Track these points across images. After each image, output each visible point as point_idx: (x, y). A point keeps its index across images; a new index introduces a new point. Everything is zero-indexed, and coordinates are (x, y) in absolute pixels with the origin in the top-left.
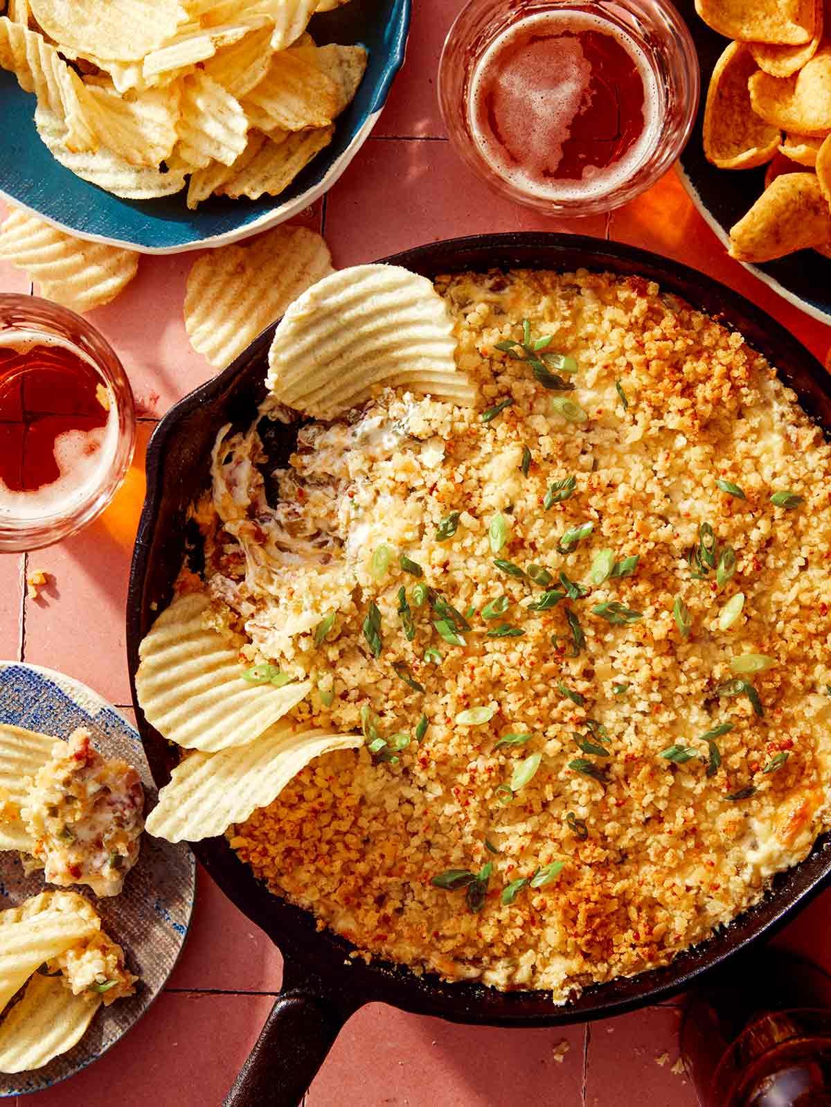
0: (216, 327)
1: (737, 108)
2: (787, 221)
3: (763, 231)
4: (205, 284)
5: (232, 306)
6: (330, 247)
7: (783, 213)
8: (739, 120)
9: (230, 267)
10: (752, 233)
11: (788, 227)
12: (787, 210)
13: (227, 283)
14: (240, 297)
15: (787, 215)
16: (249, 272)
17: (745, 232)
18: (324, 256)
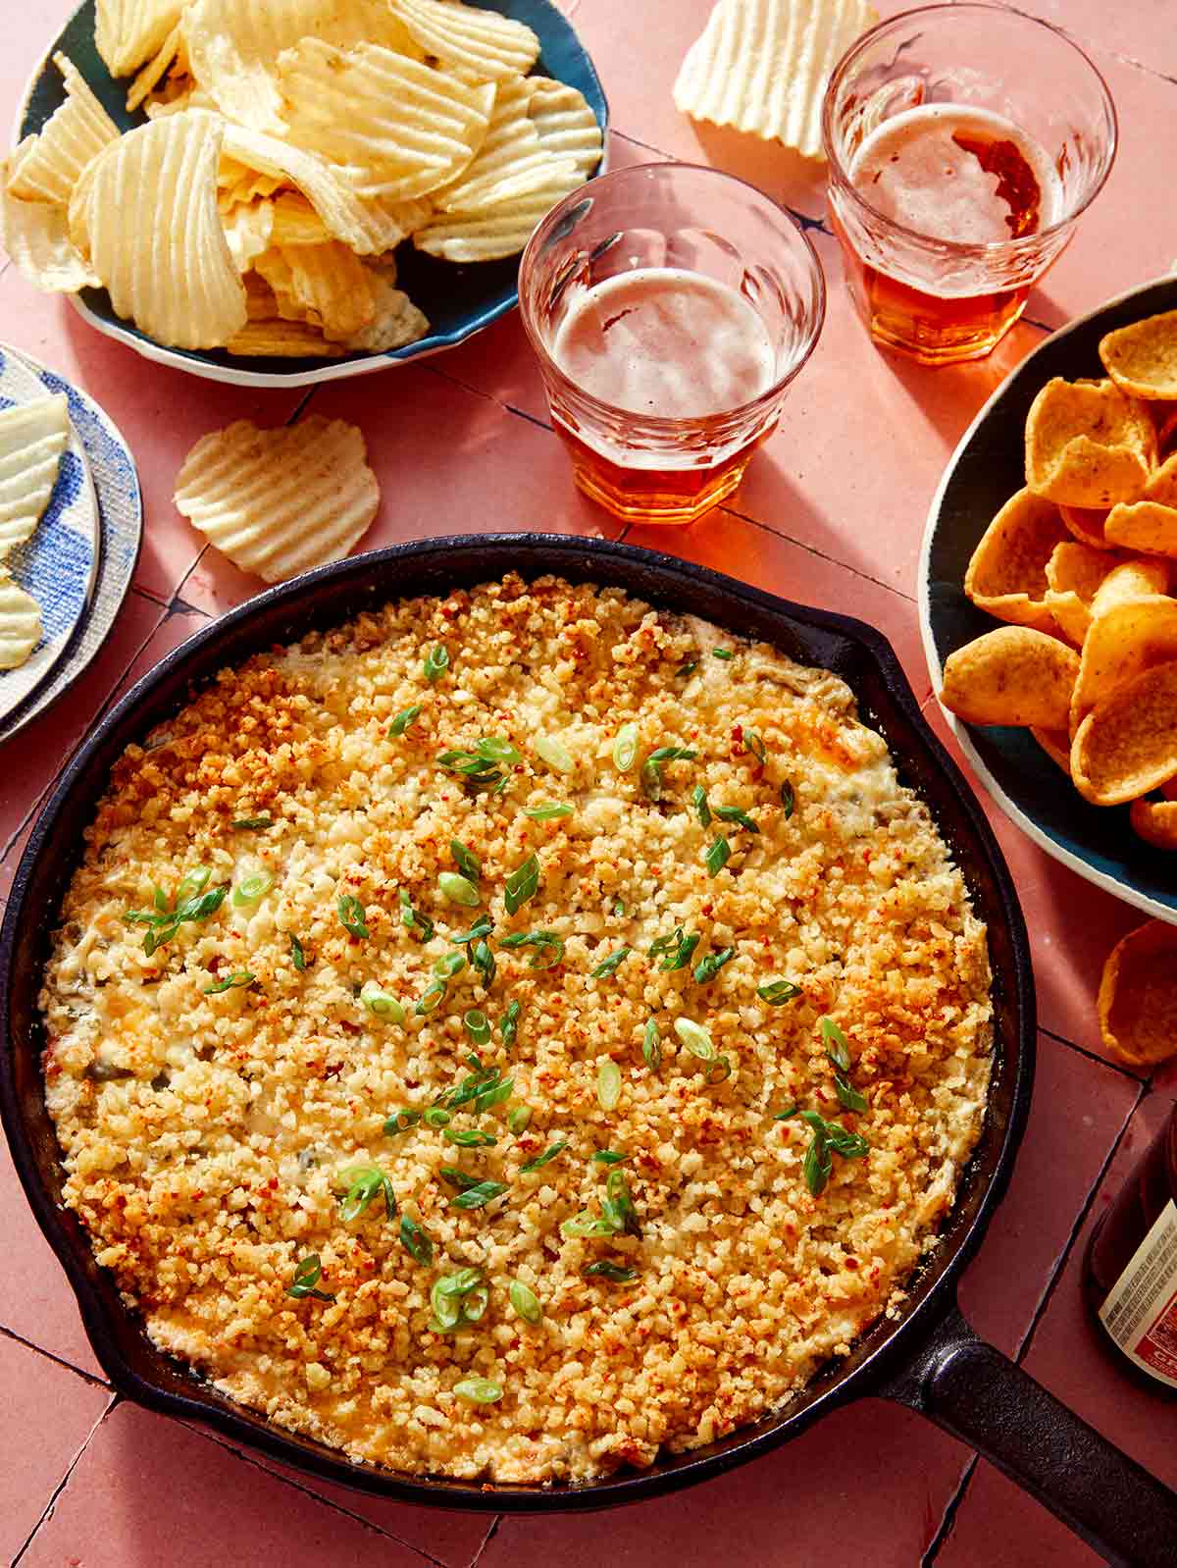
0: (223, 511)
1: (1016, 559)
2: (1019, 667)
3: (985, 665)
4: (210, 460)
5: (238, 485)
6: (367, 443)
7: (1016, 655)
8: (1014, 572)
9: (244, 447)
10: (973, 663)
11: (1017, 675)
12: (1023, 655)
13: (237, 463)
14: (250, 477)
15: (1020, 660)
16: (264, 457)
17: (965, 661)
18: (359, 451)
